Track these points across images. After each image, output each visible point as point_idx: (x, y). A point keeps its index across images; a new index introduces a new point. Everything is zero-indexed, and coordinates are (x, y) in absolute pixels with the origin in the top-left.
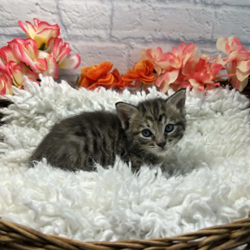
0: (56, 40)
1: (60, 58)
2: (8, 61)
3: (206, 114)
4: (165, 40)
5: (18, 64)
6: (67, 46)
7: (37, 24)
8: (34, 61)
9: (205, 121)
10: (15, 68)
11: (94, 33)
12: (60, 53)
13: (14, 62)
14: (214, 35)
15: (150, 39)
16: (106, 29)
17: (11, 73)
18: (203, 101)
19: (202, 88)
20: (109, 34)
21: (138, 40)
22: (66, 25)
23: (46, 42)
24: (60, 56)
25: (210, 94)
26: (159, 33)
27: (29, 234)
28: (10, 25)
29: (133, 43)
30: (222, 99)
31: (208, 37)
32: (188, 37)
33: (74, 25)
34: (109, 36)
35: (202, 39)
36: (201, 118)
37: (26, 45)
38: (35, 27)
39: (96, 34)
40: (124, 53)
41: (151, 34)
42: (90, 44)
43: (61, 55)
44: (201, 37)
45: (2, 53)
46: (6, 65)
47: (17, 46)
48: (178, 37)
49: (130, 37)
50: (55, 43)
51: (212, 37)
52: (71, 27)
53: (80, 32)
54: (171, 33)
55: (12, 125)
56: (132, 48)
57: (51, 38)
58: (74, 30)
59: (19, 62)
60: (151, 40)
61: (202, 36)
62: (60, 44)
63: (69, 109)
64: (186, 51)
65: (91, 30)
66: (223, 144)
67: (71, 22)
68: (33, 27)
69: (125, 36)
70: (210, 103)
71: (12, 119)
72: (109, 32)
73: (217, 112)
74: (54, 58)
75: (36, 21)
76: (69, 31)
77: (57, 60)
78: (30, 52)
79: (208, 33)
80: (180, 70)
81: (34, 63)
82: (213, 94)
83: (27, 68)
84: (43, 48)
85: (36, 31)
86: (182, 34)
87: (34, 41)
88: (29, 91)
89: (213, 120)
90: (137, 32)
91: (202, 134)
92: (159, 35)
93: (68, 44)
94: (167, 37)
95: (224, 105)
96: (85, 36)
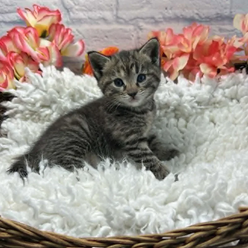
0: (57, 27)
1: (63, 46)
2: (8, 52)
3: (219, 103)
4: (177, 19)
5: (20, 55)
6: (69, 32)
7: (36, 11)
8: (35, 50)
9: (218, 110)
10: (16, 59)
11: (99, 15)
12: (62, 41)
13: (14, 52)
14: (233, 10)
15: (160, 18)
16: (111, 10)
17: (13, 64)
18: (215, 88)
19: (214, 73)
20: (115, 15)
21: (147, 20)
22: (68, 7)
23: (47, 30)
24: (62, 44)
25: (223, 80)
26: (170, 12)
27: (25, 231)
28: (9, 10)
29: (141, 24)
30: (237, 85)
31: (226, 12)
32: (204, 14)
33: (77, 7)
34: (115, 17)
35: (219, 15)
36: (213, 106)
37: (26, 34)
38: (35, 14)
39: (101, 16)
40: (133, 36)
41: (161, 13)
42: (95, 27)
43: (63, 42)
44: (218, 14)
45: (2, 44)
46: (6, 56)
47: (17, 35)
48: (192, 15)
49: (138, 18)
50: (56, 30)
51: (231, 12)
52: (74, 10)
53: (84, 15)
54: (184, 10)
55: (16, 119)
56: (141, 29)
57: (52, 25)
58: (77, 12)
59: (20, 52)
60: (162, 20)
61: (219, 12)
62: (62, 30)
63: (74, 100)
64: (195, 33)
65: (95, 12)
66: (236, 136)
67: (73, 4)
68: (33, 13)
69: (133, 17)
70: (224, 89)
71: (16, 112)
72: (115, 12)
73: (232, 99)
74: (56, 47)
75: (36, 7)
76: (71, 14)
77: (60, 48)
78: (31, 41)
79: (225, 8)
80: (191, 54)
81: (35, 53)
82: (227, 80)
83: (28, 59)
84: (44, 36)
85: (36, 18)
86: (196, 11)
87: (34, 29)
88: (31, 83)
89: (226, 108)
90: (146, 11)
91: (215, 124)
92: (170, 13)
93: (71, 30)
94: (179, 15)
95: (239, 91)
96: (90, 18)
